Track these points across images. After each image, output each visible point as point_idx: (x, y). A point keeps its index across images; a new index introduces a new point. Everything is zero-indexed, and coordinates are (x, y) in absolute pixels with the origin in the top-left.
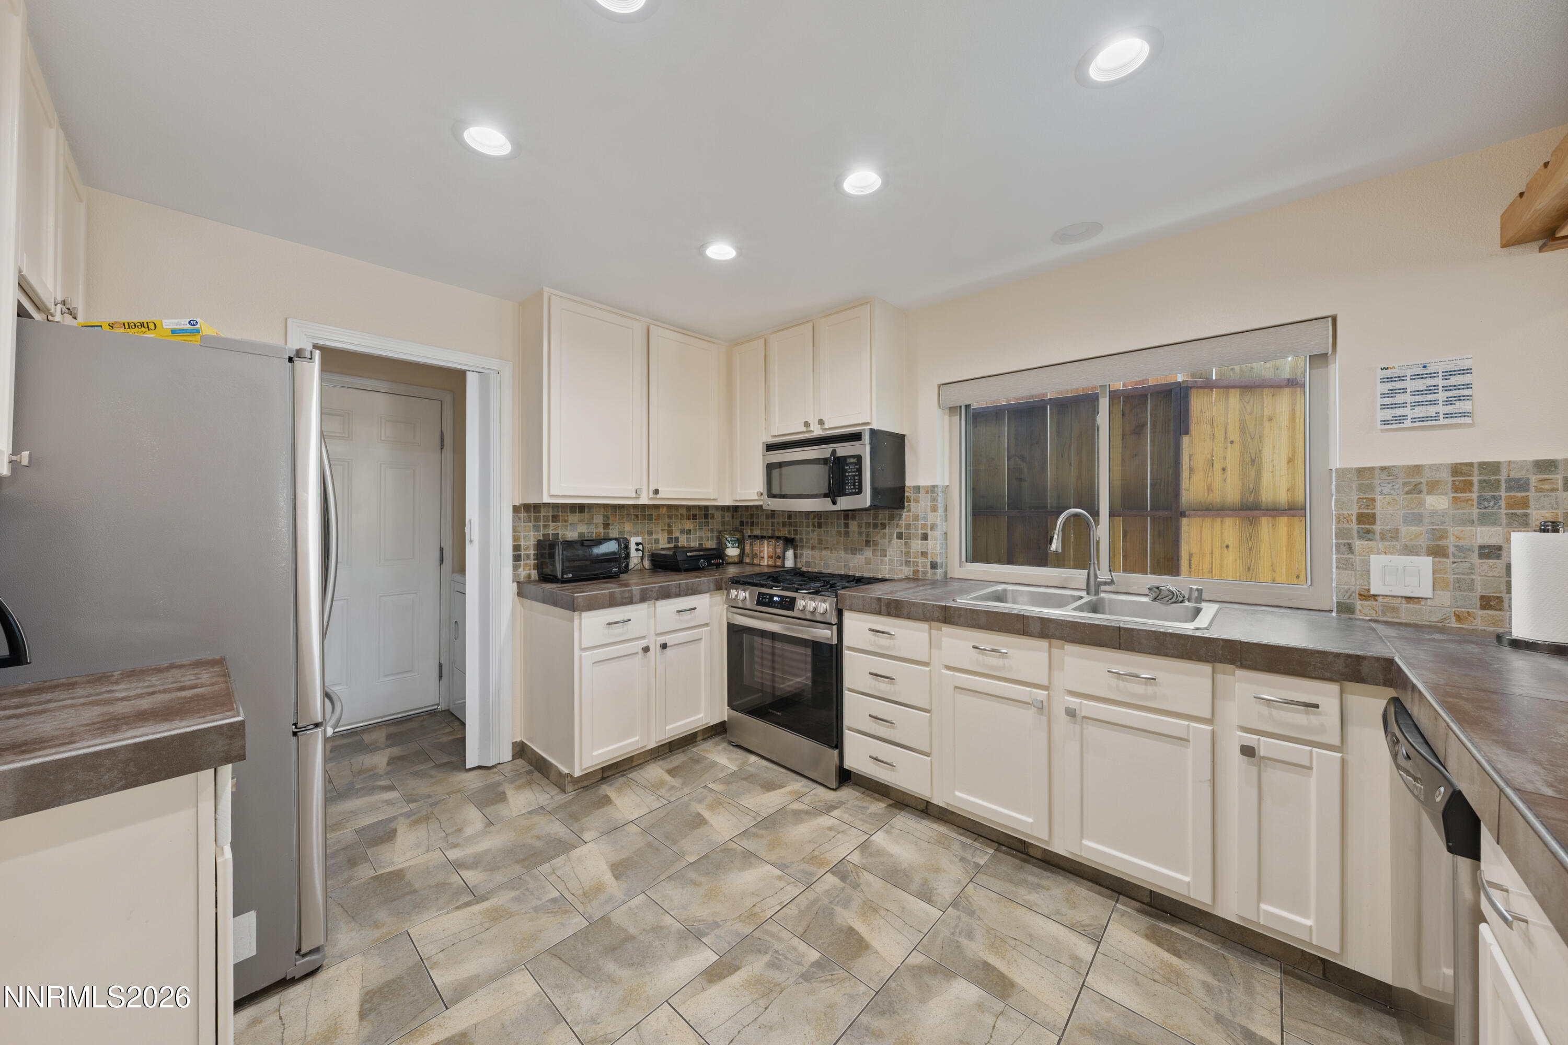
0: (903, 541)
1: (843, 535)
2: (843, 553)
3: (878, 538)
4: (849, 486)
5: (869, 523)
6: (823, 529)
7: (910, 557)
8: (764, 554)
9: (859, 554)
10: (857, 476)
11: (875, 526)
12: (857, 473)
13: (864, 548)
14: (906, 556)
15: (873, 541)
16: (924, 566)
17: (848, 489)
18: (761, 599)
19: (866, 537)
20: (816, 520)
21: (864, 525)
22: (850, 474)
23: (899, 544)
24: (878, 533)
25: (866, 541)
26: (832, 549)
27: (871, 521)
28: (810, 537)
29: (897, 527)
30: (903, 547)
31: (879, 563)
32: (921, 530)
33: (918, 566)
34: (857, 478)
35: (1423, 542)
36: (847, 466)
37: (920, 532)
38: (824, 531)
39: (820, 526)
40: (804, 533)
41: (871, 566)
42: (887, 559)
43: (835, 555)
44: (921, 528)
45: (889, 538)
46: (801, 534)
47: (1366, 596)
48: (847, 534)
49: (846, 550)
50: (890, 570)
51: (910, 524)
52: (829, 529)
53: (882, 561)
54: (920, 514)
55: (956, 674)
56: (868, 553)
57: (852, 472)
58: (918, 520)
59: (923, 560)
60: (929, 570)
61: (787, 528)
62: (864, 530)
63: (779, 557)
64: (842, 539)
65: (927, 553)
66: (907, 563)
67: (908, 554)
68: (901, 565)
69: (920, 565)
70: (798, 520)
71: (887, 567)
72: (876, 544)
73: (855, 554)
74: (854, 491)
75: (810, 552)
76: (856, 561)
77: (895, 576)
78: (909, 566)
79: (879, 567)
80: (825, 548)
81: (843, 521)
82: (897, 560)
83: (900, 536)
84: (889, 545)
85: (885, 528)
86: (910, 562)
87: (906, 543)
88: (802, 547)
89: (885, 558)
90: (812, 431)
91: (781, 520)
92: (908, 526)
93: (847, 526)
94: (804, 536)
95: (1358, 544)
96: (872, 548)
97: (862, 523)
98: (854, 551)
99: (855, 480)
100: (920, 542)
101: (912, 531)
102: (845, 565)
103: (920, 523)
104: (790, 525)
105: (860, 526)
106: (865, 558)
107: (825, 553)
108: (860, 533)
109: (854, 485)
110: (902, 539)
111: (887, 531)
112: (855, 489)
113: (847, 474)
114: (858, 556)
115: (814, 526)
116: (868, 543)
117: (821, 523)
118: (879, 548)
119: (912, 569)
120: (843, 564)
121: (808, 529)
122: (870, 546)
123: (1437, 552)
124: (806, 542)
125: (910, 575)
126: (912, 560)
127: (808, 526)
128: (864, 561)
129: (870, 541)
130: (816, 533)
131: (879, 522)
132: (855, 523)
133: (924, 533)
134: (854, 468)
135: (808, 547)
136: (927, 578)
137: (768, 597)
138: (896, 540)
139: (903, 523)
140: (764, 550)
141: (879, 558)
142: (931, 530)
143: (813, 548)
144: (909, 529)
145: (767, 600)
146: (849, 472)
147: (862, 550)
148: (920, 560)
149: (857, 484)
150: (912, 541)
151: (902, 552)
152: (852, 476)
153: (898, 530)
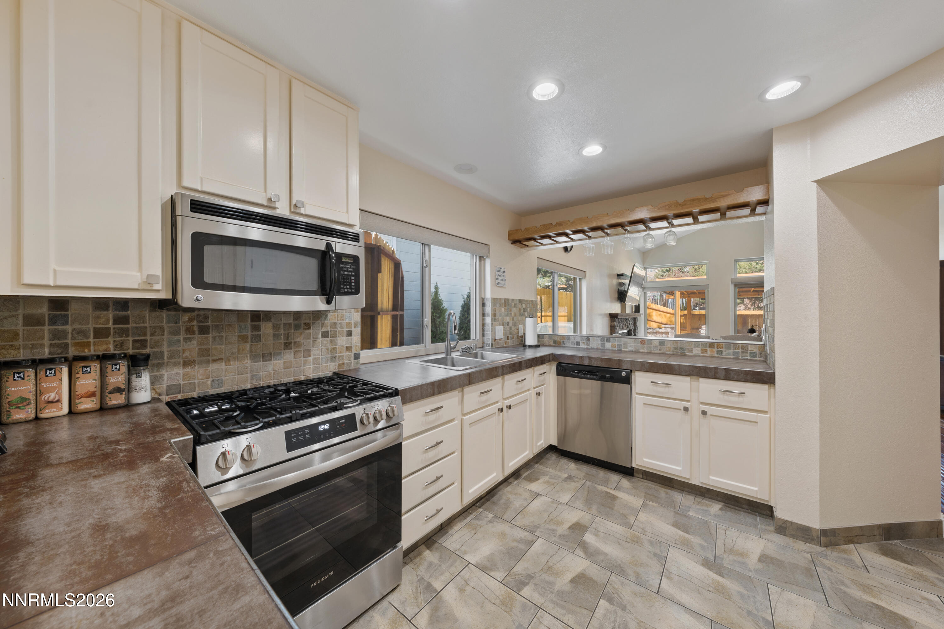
0: (329, 339)
1: (249, 340)
2: (249, 361)
3: (300, 339)
4: (343, 285)
5: (290, 324)
6: (210, 335)
7: (336, 353)
8: (59, 394)
9: (276, 359)
10: (353, 276)
11: (297, 327)
12: (353, 274)
13: (283, 351)
14: (331, 352)
15: (295, 342)
16: (349, 359)
17: (343, 288)
18: (294, 440)
19: (284, 339)
20: (195, 323)
21: (282, 326)
22: (346, 273)
23: (325, 342)
24: (301, 333)
25: (285, 343)
26: (229, 360)
27: (292, 321)
28: (180, 349)
29: (322, 326)
30: (329, 345)
31: (303, 365)
32: (347, 327)
33: (343, 359)
34: (353, 278)
35: (501, 323)
36: (343, 264)
37: (345, 329)
38: (214, 338)
39: (204, 330)
40: (165, 343)
41: (292, 369)
42: (311, 359)
43: (234, 365)
44: (347, 326)
45: (313, 338)
46: (157, 344)
47: (495, 340)
48: (257, 338)
49: (254, 357)
50: (314, 369)
51: (335, 323)
52: (224, 334)
53: (305, 363)
54: (345, 314)
55: (470, 415)
56: (288, 356)
57: (348, 271)
58: (343, 320)
59: (348, 353)
60: (353, 361)
61: (111, 339)
62: (282, 331)
63: (118, 390)
64: (248, 346)
65: (351, 347)
66: (333, 359)
67: (334, 350)
68: (327, 362)
69: (345, 358)
70: (147, 325)
71: (312, 366)
72: (298, 345)
73: (270, 360)
74: (350, 290)
75: (180, 370)
76: (271, 368)
77: (320, 374)
78: (335, 361)
79: (302, 368)
80: (214, 361)
81: (249, 323)
82: (322, 358)
83: (325, 335)
84: (313, 345)
85: (309, 328)
86: (335, 357)
87: (331, 341)
88: (159, 366)
89: (309, 358)
90: (275, 208)
91: (90, 327)
92: (334, 325)
93: (256, 328)
94: (165, 349)
95: (494, 323)
96: (292, 351)
97: (280, 324)
98: (267, 357)
99: (351, 279)
100: (345, 338)
101: (338, 329)
102: (252, 377)
103: (345, 322)
104: (125, 333)
105: (276, 327)
106: (284, 363)
107: (214, 366)
108: (276, 336)
109: (350, 285)
110: (327, 337)
111: (311, 331)
112: (351, 288)
113: (342, 273)
114: (274, 362)
115: (189, 331)
116: (287, 346)
117: (208, 327)
118: (302, 349)
119: (337, 363)
120: (249, 375)
121: (176, 338)
122: (291, 349)
123: (503, 325)
124: (170, 357)
125: (336, 369)
126: (337, 355)
127: (176, 332)
128: (282, 365)
129: (291, 343)
130: (195, 342)
131: (302, 322)
132: (270, 325)
133: (349, 330)
134: (350, 268)
135: (176, 365)
136: (351, 368)
137: (307, 431)
138: (321, 339)
139: (328, 322)
140: (60, 387)
141: (302, 359)
142: (355, 327)
143: (187, 363)
144: (335, 328)
145: (308, 436)
146: (345, 271)
147: (279, 354)
148: (345, 354)
149: (353, 284)
150: (338, 338)
151: (327, 349)
152: (348, 275)
153: (324, 329)
